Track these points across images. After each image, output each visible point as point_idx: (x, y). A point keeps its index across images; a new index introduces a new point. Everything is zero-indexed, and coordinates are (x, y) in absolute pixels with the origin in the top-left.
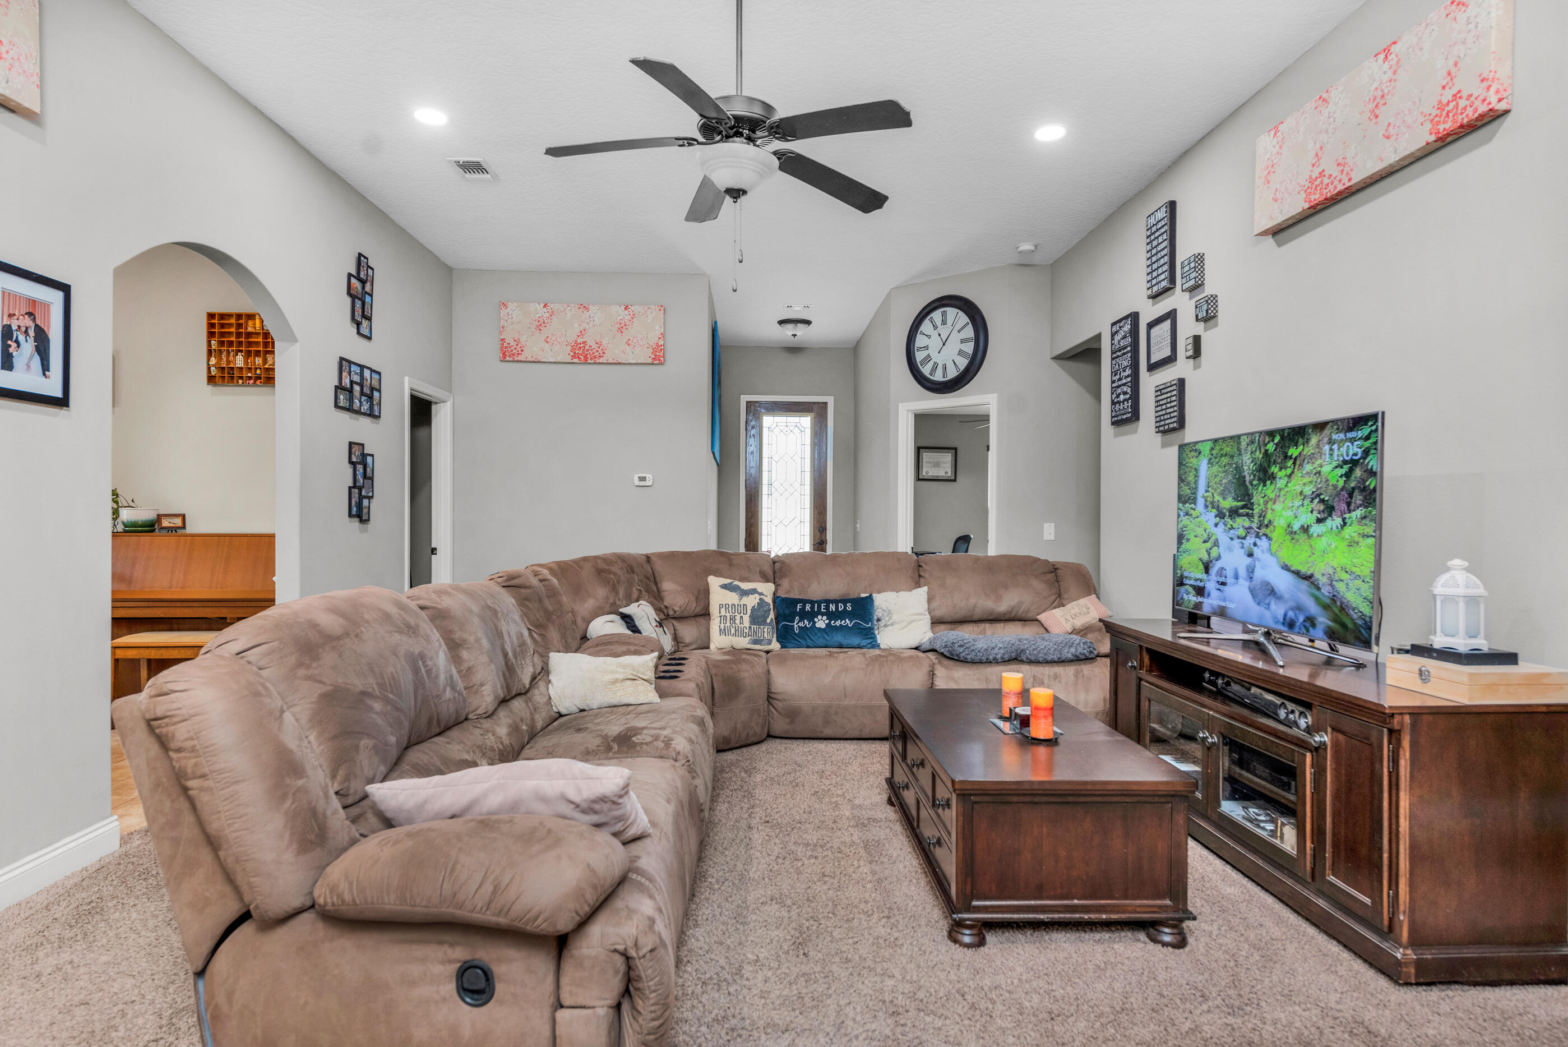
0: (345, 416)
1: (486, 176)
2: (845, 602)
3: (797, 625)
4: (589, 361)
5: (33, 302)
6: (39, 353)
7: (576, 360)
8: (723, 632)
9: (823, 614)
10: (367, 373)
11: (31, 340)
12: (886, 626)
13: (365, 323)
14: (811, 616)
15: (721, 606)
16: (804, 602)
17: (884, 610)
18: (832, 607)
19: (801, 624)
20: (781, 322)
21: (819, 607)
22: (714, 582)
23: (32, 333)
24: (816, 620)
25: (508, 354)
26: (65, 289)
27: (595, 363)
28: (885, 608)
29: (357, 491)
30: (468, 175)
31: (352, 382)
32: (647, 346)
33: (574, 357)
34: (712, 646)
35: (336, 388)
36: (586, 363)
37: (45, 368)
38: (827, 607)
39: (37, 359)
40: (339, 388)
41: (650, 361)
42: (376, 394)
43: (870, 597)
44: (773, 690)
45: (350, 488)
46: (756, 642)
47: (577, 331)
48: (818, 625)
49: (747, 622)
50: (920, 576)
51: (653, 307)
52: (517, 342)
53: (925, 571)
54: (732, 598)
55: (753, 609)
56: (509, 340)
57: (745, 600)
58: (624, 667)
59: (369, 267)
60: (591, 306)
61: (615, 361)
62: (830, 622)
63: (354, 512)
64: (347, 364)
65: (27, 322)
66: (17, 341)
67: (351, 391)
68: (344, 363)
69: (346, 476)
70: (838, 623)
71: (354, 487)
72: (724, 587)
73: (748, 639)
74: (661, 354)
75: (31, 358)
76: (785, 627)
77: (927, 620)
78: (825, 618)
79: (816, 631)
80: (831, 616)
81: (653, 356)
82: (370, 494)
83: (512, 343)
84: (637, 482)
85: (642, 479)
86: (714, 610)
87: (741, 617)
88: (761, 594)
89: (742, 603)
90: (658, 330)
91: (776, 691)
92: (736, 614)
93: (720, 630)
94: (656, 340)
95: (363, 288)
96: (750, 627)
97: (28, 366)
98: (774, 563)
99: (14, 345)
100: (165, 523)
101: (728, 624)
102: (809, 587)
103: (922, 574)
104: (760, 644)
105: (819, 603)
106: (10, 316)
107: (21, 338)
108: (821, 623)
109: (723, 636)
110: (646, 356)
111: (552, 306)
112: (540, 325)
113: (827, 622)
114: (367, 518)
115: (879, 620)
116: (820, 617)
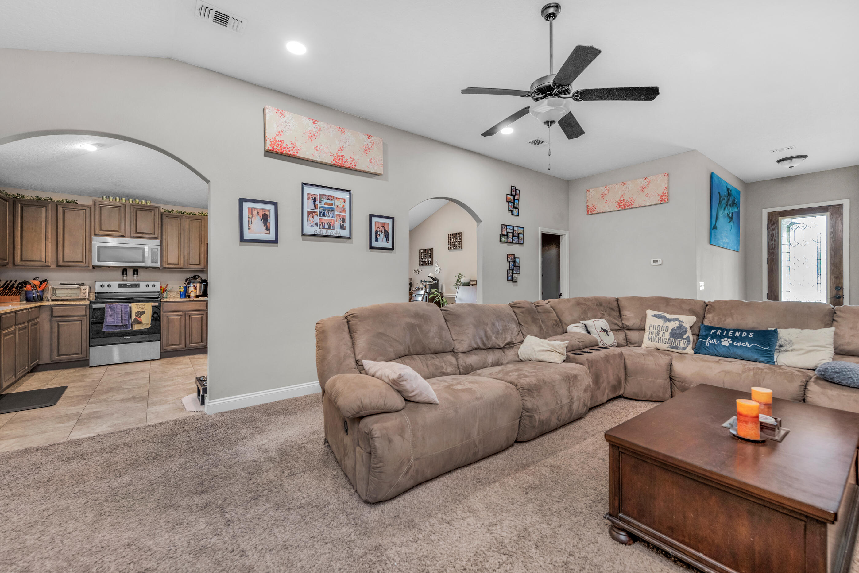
0: (505, 245)
1: (544, 143)
2: (748, 332)
3: (708, 342)
4: (626, 208)
5: (384, 223)
6: (386, 237)
7: (620, 209)
8: (650, 339)
9: (728, 337)
10: (516, 229)
11: (383, 234)
12: (786, 351)
13: (515, 210)
14: (721, 337)
15: (651, 326)
16: (717, 329)
17: (786, 340)
18: (738, 334)
19: (711, 342)
20: (779, 161)
21: (727, 333)
22: (650, 313)
23: (383, 232)
24: (722, 340)
25: (590, 211)
26: (393, 219)
27: (630, 209)
28: (787, 339)
29: (511, 271)
30: (538, 145)
31: (507, 233)
32: (657, 195)
33: (619, 207)
34: (643, 346)
35: (500, 235)
36: (625, 209)
37: (387, 240)
38: (734, 334)
39: (385, 238)
40: (502, 235)
41: (659, 202)
42: (521, 236)
43: (775, 331)
44: (673, 375)
45: (508, 270)
46: (673, 347)
47: (620, 195)
48: (723, 343)
49: (667, 335)
50: (834, 320)
51: (661, 175)
52: (593, 205)
53: (838, 317)
54: (660, 322)
55: (673, 330)
56: (590, 205)
57: (668, 324)
58: (549, 345)
59: (516, 190)
60: (627, 182)
61: (640, 206)
62: (733, 343)
63: (510, 278)
64: (505, 226)
65: (382, 229)
66: (379, 234)
67: (507, 236)
68: (504, 226)
69: (506, 266)
70: (739, 344)
71: (510, 270)
72: (655, 316)
73: (667, 345)
74: (666, 197)
75: (383, 238)
76: (701, 342)
77: (832, 351)
78: (729, 340)
79: (721, 347)
80: (734, 339)
81: (661, 200)
82: (518, 272)
83: (591, 206)
84: (653, 263)
85: (656, 261)
86: (647, 328)
87: (664, 333)
88: (680, 321)
89: (665, 325)
90: (664, 185)
91: (674, 376)
92: (660, 331)
93: (649, 338)
94: (662, 191)
95: (514, 198)
96: (669, 339)
97: (382, 241)
98: (707, 305)
99: (378, 235)
100: (472, 283)
101: (654, 335)
102: (725, 320)
103: (835, 318)
104: (677, 349)
105: (728, 331)
106: (377, 228)
107: (380, 233)
108: (726, 342)
109: (650, 342)
110: (657, 200)
111: (609, 186)
112: (603, 196)
113: (731, 342)
114: (516, 281)
115: (781, 346)
116: (726, 339)
